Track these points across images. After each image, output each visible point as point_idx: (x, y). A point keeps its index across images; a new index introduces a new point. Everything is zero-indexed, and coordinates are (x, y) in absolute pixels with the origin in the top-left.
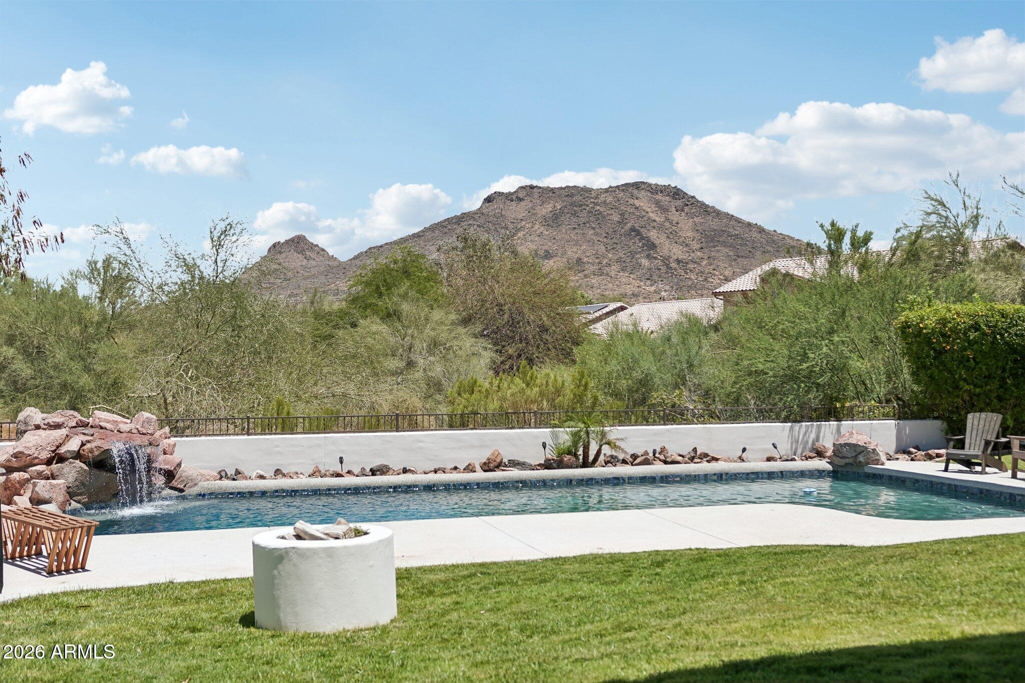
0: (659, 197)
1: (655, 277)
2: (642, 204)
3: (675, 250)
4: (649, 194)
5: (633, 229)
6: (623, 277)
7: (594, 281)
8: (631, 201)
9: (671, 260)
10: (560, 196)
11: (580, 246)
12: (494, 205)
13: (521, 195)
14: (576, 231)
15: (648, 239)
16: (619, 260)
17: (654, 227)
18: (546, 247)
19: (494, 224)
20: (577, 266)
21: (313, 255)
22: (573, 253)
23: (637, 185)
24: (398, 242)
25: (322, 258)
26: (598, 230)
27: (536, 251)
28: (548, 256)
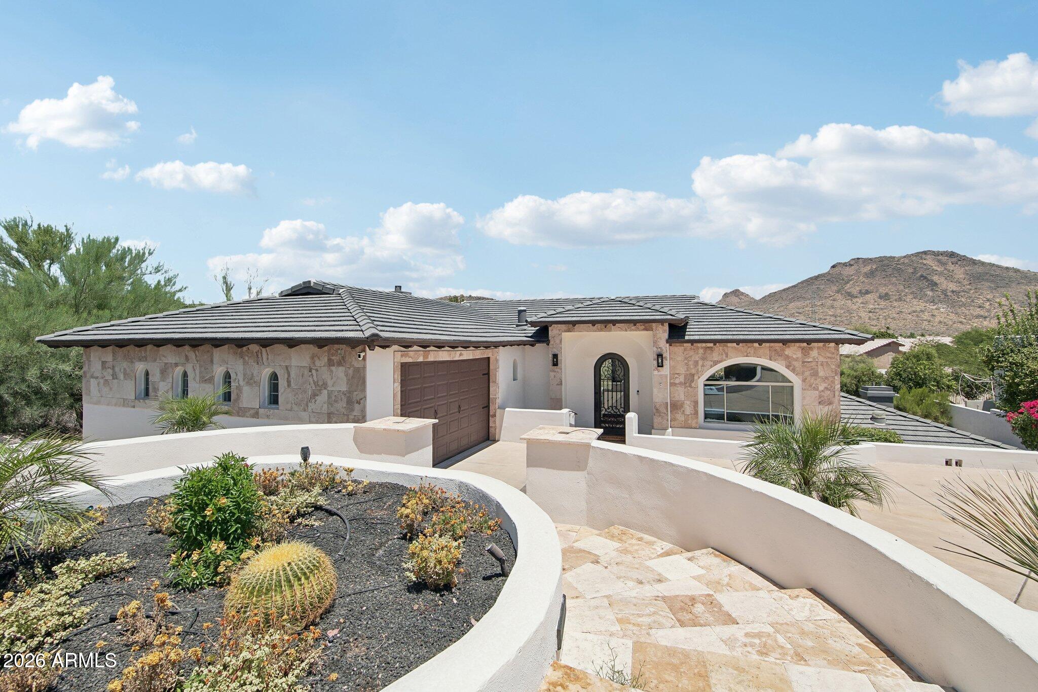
0: (940, 257)
1: (936, 301)
2: (928, 262)
3: (951, 286)
4: (933, 256)
5: (922, 276)
6: (915, 302)
7: (895, 304)
8: (921, 261)
9: (948, 291)
10: (875, 262)
11: (888, 286)
12: (836, 269)
13: (852, 263)
14: (885, 279)
15: (932, 281)
17: (936, 274)
18: (866, 288)
19: (836, 278)
20: (885, 297)
21: (743, 297)
22: (883, 290)
23: (925, 253)
24: (784, 290)
25: (747, 299)
26: (899, 278)
27: (861, 291)
28: (867, 292)
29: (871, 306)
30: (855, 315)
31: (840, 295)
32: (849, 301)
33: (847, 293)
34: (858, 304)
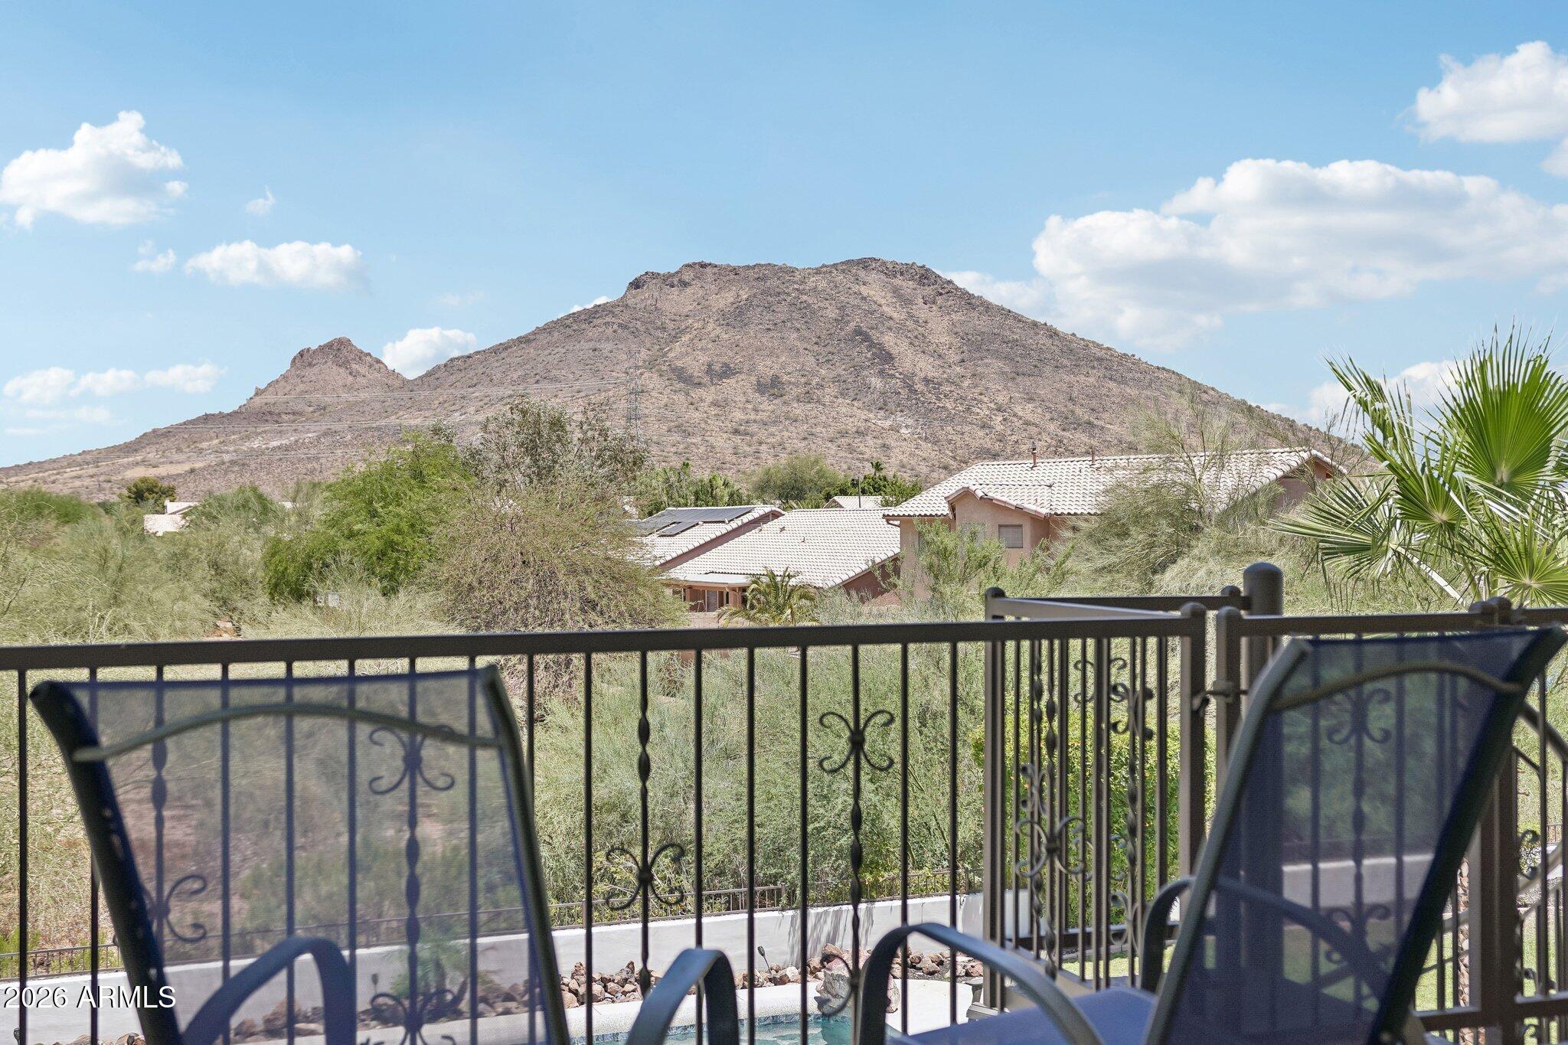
0: (898, 281)
1: (892, 406)
2: (872, 293)
3: (922, 364)
4: (883, 277)
5: (858, 332)
6: (843, 406)
7: (798, 410)
8: (855, 288)
9: (916, 379)
10: (746, 279)
11: (778, 357)
12: (644, 294)
13: (686, 278)
14: (771, 334)
15: (881, 347)
16: (837, 379)
17: (890, 329)
18: (725, 359)
19: (644, 323)
20: (771, 387)
21: (363, 370)
22: (766, 367)
23: (865, 264)
24: (495, 350)
25: (376, 375)
26: (806, 333)
27: (710, 365)
28: (727, 372)
29: (738, 415)
30: (697, 440)
31: (655, 376)
32: (682, 397)
33: (673, 370)
34: (704, 406)
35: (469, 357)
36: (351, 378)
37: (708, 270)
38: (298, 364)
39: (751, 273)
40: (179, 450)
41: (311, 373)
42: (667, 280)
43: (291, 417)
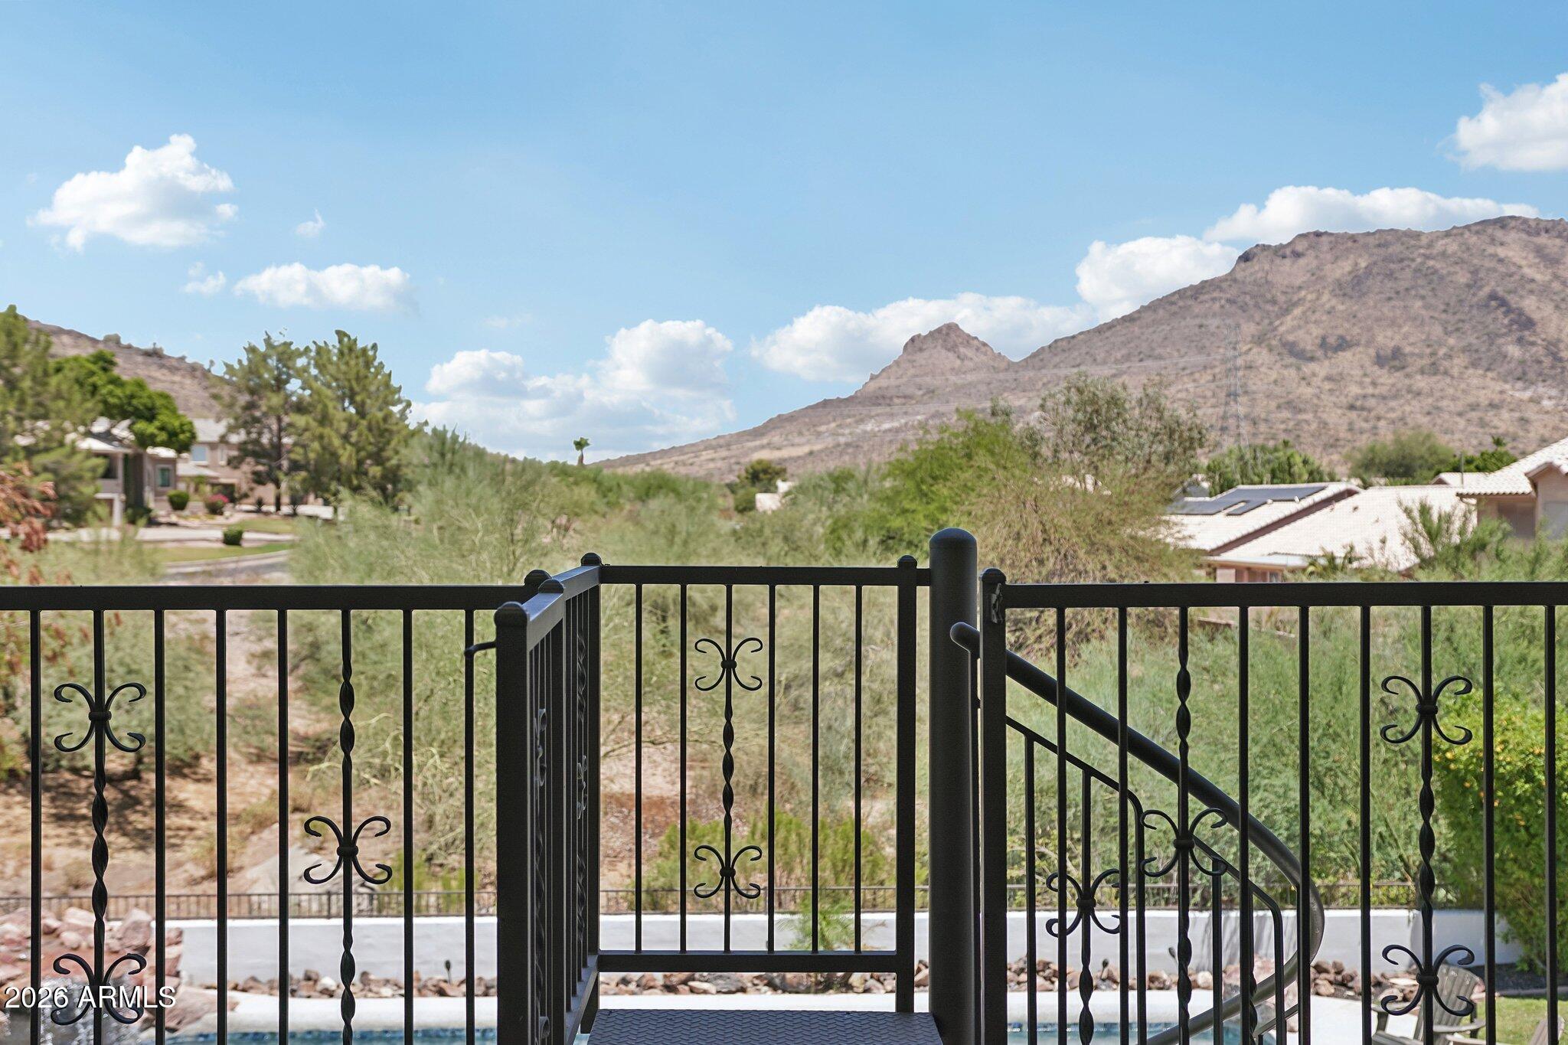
0: (1542, 240)
1: (1532, 376)
2: (1511, 254)
4: (1524, 236)
5: (1493, 296)
6: (1475, 377)
7: (1421, 382)
8: (1491, 249)
10: (1366, 246)
11: (1400, 327)
12: (1255, 266)
13: (1299, 248)
14: (1393, 303)
15: (1521, 313)
16: (1467, 349)
17: (1532, 292)
18: (1340, 332)
19: (1253, 297)
20: (1392, 360)
21: (970, 353)
22: (1386, 339)
23: (1503, 223)
24: (1098, 331)
25: (984, 358)
26: (1433, 301)
27: (1324, 339)
28: (1343, 345)
29: (1354, 390)
30: (1309, 416)
31: (1265, 352)
32: (1293, 372)
33: (1285, 344)
34: (1317, 381)
35: (1073, 337)
36: (958, 362)
37: (1324, 239)
38: (909, 349)
39: (1371, 241)
40: (800, 434)
41: (921, 358)
42: (1278, 252)
43: (902, 400)
